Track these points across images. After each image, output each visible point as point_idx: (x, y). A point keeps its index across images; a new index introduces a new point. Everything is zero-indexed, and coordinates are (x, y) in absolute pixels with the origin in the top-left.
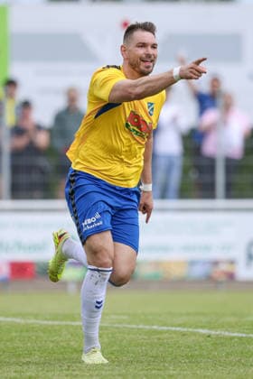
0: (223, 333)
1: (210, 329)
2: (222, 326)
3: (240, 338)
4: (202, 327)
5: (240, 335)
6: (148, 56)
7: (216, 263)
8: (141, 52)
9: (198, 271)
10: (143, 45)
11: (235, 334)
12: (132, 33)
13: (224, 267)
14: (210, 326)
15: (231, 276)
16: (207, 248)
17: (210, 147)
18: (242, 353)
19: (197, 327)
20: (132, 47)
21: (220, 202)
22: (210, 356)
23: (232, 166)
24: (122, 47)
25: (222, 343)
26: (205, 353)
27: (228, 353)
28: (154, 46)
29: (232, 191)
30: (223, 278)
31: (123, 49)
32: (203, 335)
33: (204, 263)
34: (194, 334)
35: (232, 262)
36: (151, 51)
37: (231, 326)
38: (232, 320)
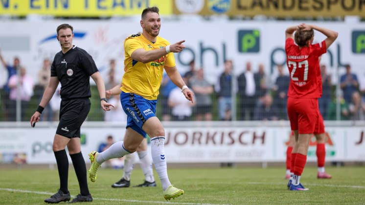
0: (19, 190)
1: (13, 188)
2: (19, 187)
3: (28, 193)
4: (9, 188)
5: (28, 192)
6: (156, 26)
7: (16, 155)
8: (152, 24)
9: (7, 159)
10: (153, 20)
11: (26, 191)
12: (146, 14)
13: (21, 157)
14: (13, 187)
15: (24, 161)
16: (12, 147)
17: (14, 95)
18: (29, 201)
19: (6, 188)
20: (146, 21)
21: (19, 123)
22: (13, 202)
23: (25, 104)
24: (141, 21)
25: (19, 196)
26: (10, 201)
27: (22, 201)
28: (159, 20)
29: (25, 117)
30: (20, 163)
31: (142, 22)
32: (9, 192)
33: (10, 154)
34: (5, 191)
35: (25, 154)
36: (157, 23)
37: (23, 187)
38: (25, 184)
